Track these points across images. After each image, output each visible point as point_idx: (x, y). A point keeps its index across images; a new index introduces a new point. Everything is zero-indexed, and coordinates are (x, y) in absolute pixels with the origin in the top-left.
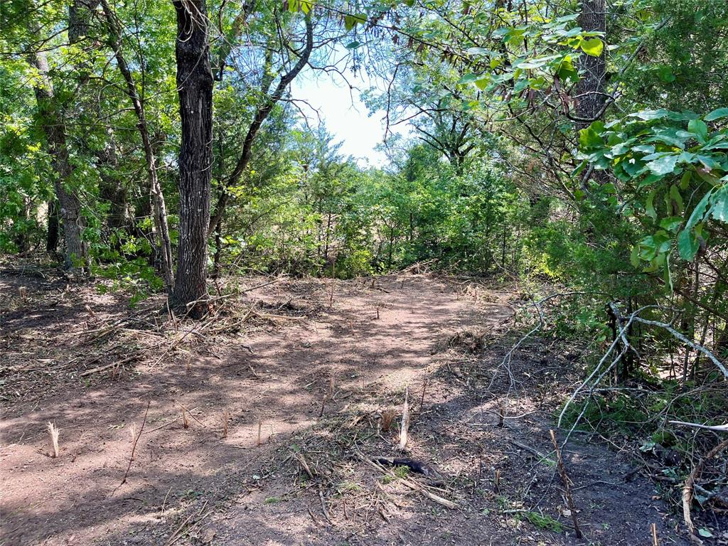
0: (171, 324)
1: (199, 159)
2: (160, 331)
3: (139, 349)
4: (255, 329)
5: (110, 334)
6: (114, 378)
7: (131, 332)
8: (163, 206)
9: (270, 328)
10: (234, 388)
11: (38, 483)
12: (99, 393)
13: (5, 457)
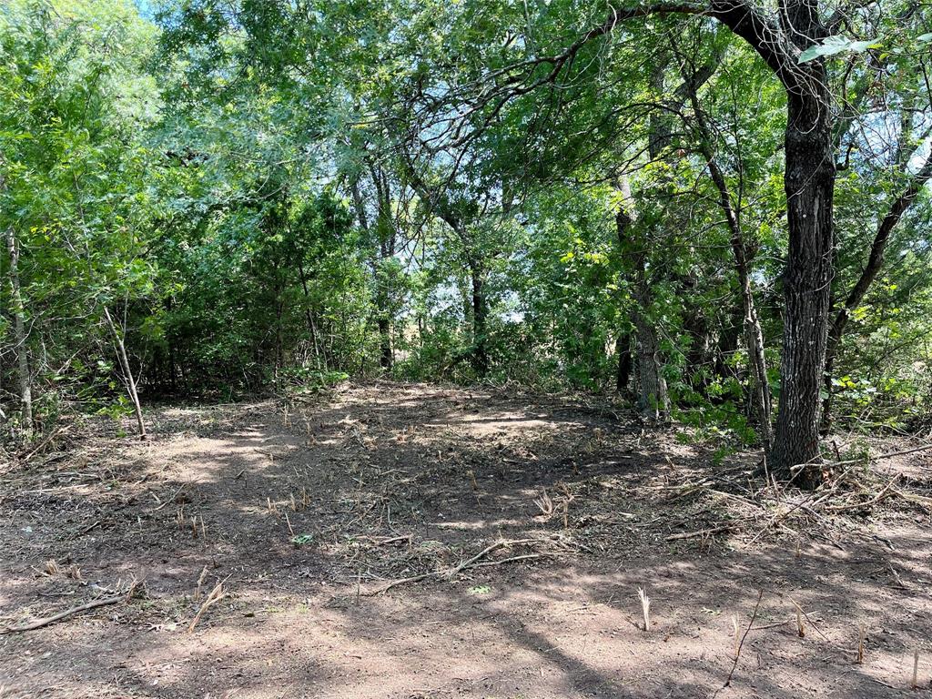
0: (770, 491)
1: (813, 275)
2: (755, 499)
3: (730, 518)
4: (895, 515)
5: (694, 493)
6: (702, 550)
7: (719, 495)
8: (760, 338)
9: (919, 518)
10: (867, 597)
11: (630, 656)
12: (686, 565)
13: (594, 617)
